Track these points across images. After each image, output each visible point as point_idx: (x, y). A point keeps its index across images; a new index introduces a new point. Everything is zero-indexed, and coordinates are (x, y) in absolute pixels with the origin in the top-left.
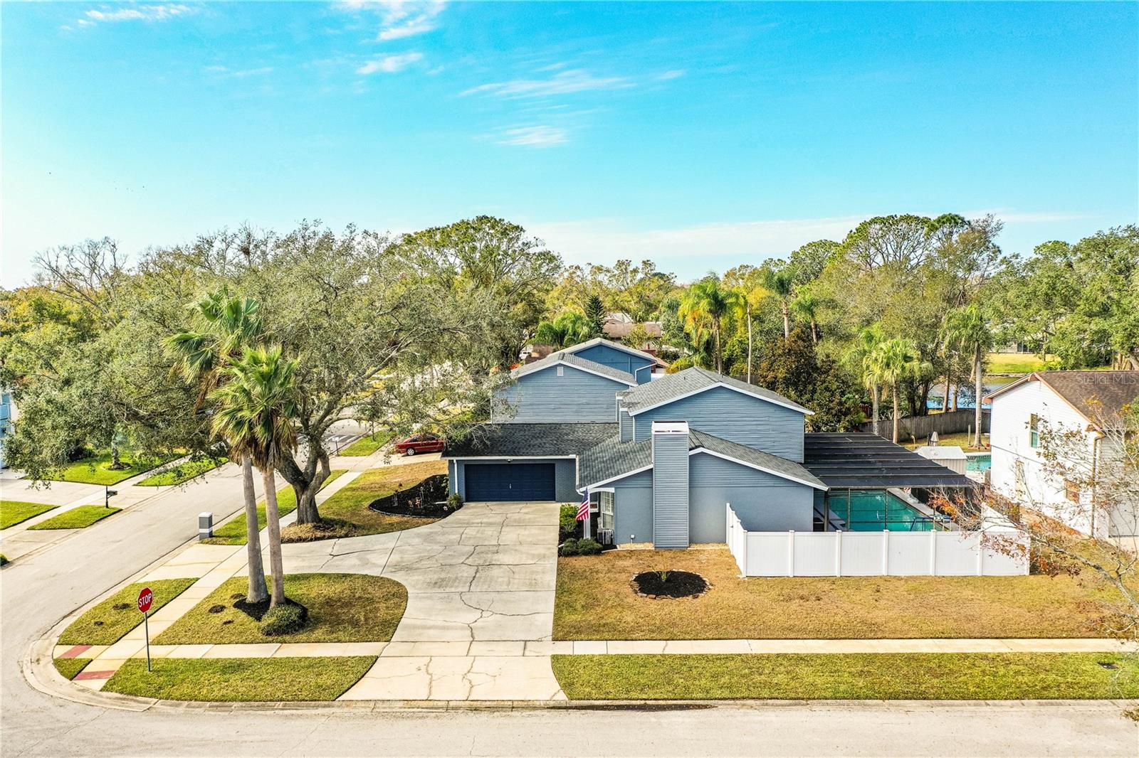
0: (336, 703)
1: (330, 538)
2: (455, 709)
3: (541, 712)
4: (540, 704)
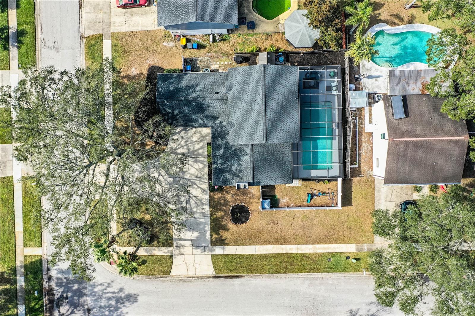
0: (170, 276)
2: (194, 277)
3: (210, 279)
4: (210, 276)
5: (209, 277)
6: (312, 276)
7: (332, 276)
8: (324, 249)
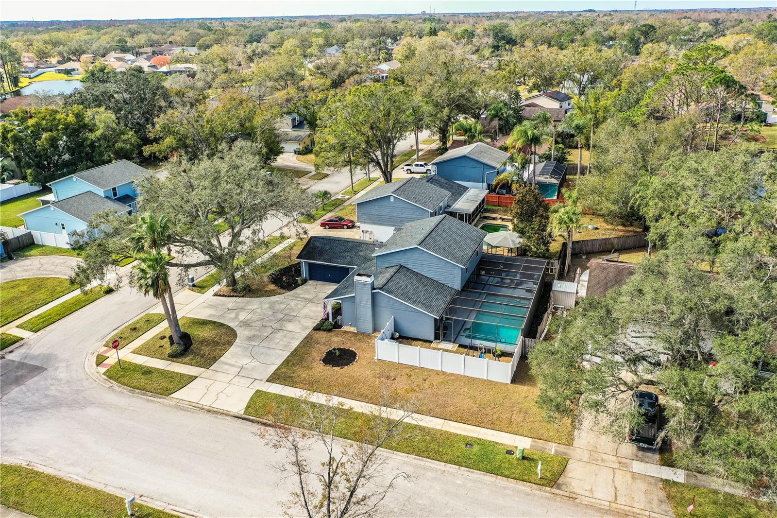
0: (167, 398)
1: (236, 297)
2: (203, 409)
3: (228, 418)
4: (232, 414)
5: (229, 415)
6: (422, 463)
7: (466, 474)
8: (465, 430)
